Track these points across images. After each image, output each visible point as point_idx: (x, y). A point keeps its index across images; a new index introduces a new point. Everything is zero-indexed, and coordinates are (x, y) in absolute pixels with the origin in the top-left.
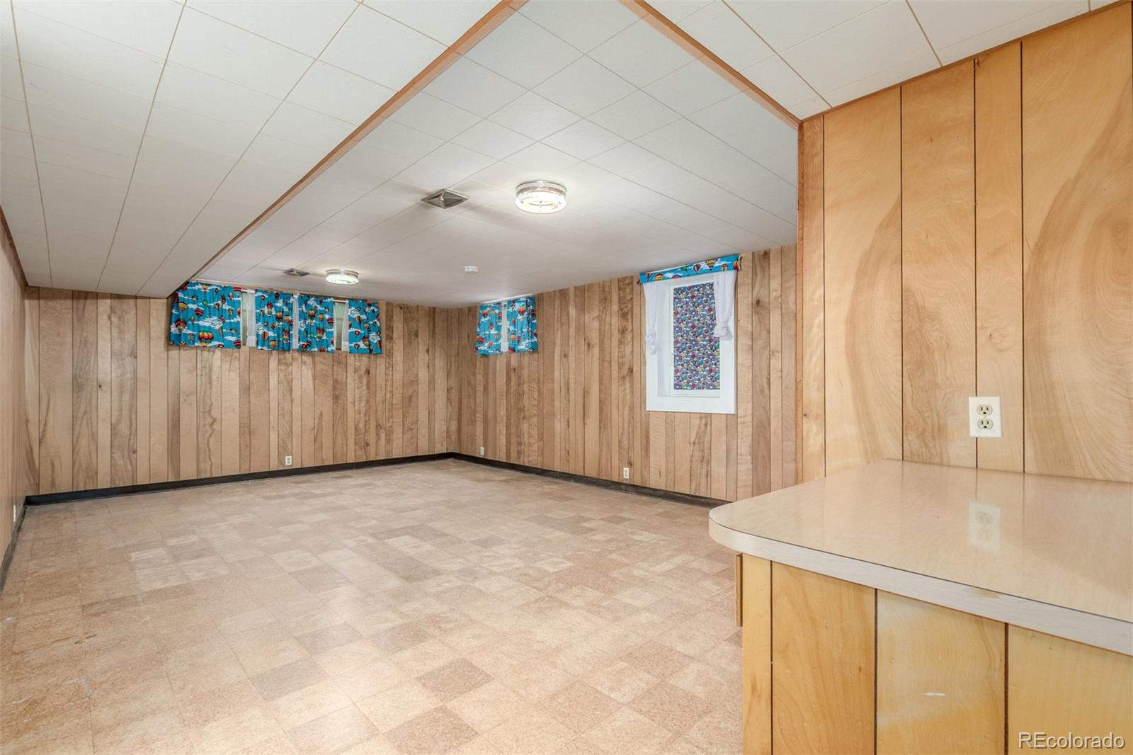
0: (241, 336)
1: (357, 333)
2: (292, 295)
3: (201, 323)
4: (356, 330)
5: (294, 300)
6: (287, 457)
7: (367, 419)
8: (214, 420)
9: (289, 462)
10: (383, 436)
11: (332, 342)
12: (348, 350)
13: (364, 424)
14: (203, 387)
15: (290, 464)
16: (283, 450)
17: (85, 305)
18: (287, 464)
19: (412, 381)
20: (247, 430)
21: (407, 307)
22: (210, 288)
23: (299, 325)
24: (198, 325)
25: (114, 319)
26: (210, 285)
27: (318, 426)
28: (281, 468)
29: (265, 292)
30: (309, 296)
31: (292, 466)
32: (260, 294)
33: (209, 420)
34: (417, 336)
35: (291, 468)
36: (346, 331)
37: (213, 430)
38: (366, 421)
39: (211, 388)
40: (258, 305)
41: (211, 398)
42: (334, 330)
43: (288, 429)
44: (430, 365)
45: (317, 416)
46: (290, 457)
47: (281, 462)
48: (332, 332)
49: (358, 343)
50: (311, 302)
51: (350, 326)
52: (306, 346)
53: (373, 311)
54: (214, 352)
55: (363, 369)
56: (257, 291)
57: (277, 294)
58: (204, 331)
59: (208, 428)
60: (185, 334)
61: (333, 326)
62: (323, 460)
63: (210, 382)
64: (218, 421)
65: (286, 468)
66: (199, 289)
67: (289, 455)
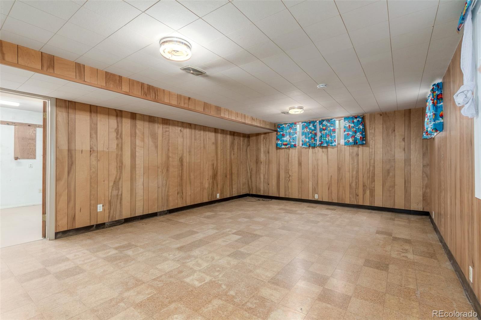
0: (297, 142)
1: (348, 134)
2: (316, 121)
3: (284, 139)
4: (348, 133)
5: (317, 124)
6: (316, 195)
7: (357, 181)
8: (290, 176)
9: (316, 197)
10: (368, 192)
11: (335, 141)
12: (344, 144)
13: (355, 184)
14: (286, 163)
15: (317, 198)
16: (315, 191)
17: (258, 137)
18: (316, 198)
19: (390, 160)
20: (301, 181)
21: (386, 113)
22: (287, 125)
23: (319, 134)
24: (283, 140)
25: (264, 141)
26: (287, 124)
27: (330, 182)
28: (313, 199)
29: (305, 122)
30: (323, 120)
31: (318, 199)
32: (303, 124)
33: (288, 176)
34: (394, 131)
35: (317, 200)
36: (343, 134)
37: (290, 180)
38: (356, 182)
39: (289, 163)
40: (303, 129)
41: (289, 167)
42: (336, 134)
43: (316, 182)
44: (406, 149)
45: (330, 177)
46: (317, 195)
47: (314, 197)
48: (335, 136)
49: (349, 140)
50: (324, 123)
51: (345, 131)
52: (321, 144)
53: (359, 121)
54: (290, 149)
55: (355, 154)
56: (302, 122)
57: (310, 122)
58: (285, 142)
59: (288, 179)
60: (279, 144)
61: (335, 132)
62: (332, 199)
63: (289, 161)
64: (291, 176)
65: (315, 200)
66: (284, 126)
67: (317, 194)
